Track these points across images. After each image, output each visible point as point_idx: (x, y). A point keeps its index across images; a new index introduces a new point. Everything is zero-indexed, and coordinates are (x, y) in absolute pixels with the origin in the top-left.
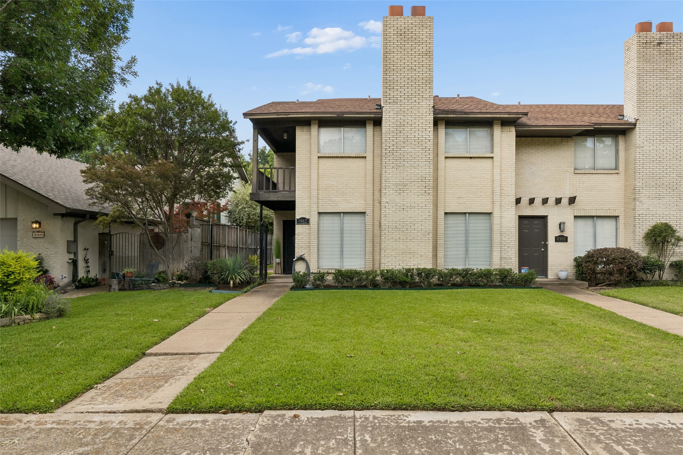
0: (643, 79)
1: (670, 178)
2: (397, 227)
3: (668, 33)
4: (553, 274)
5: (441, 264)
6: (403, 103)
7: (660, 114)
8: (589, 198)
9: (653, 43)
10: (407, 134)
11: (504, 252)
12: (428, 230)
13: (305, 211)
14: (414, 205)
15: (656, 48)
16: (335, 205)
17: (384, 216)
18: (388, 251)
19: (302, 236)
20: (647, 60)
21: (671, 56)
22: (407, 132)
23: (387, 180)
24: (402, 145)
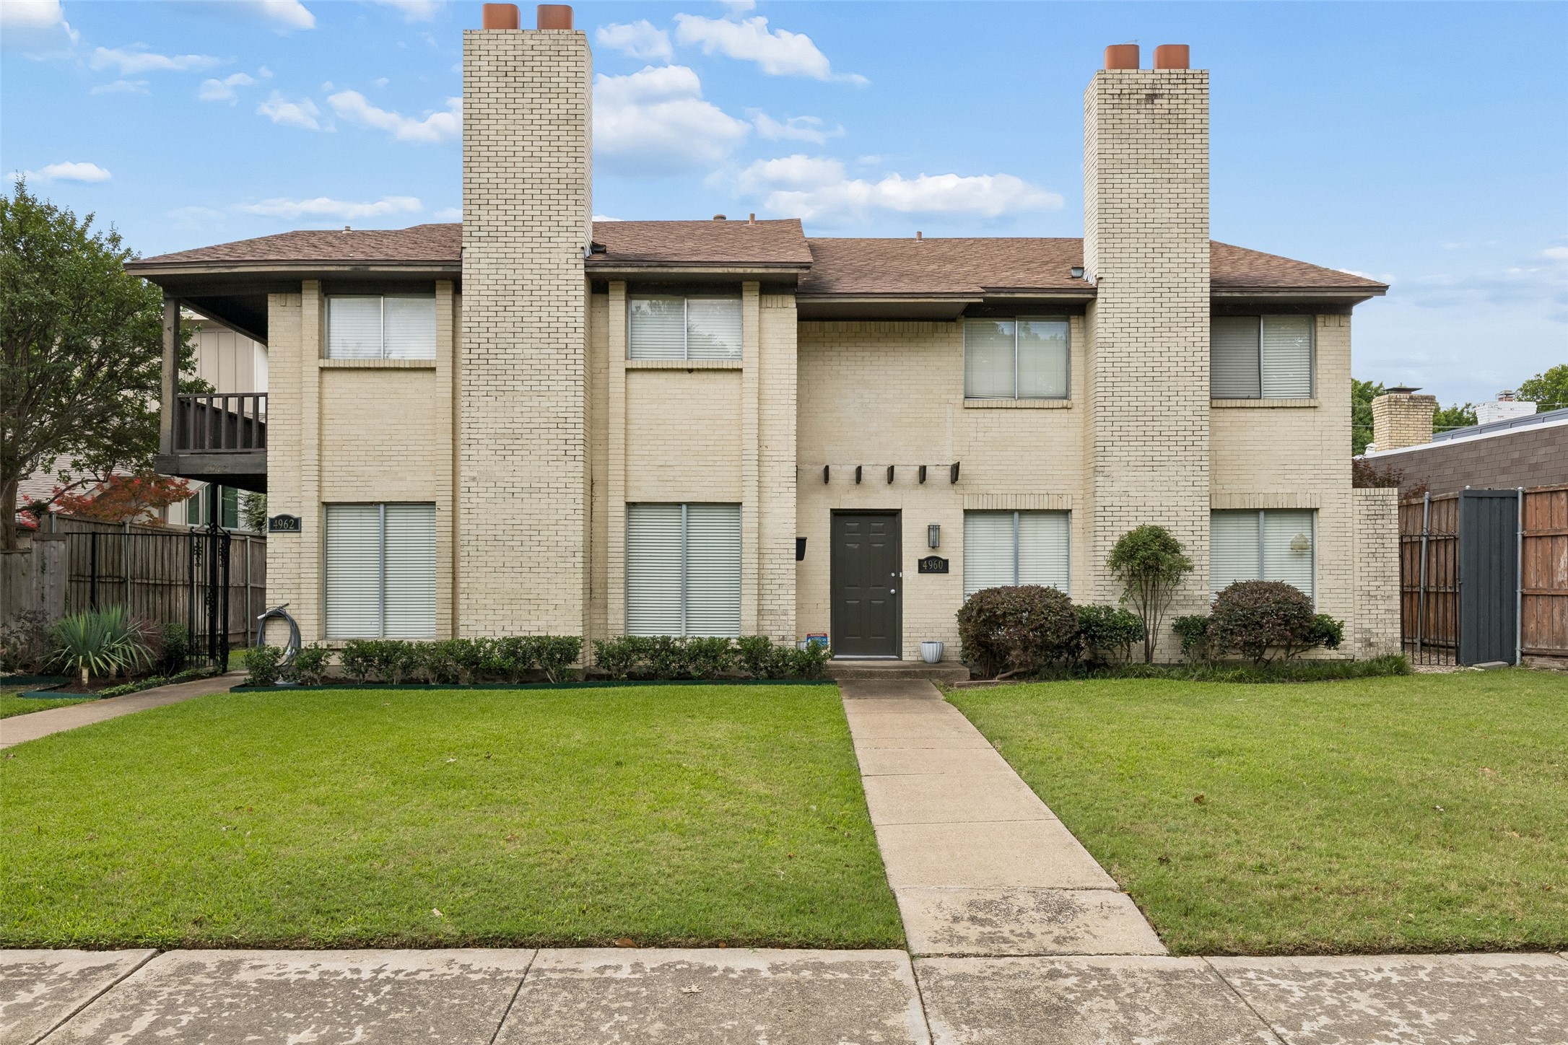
0: (1113, 181)
1: (1177, 418)
2: (497, 538)
3: (1172, 71)
4: (913, 649)
5: (616, 627)
6: (512, 240)
7: (1154, 265)
8: (1000, 467)
9: (1136, 96)
10: (522, 314)
11: (771, 597)
12: (572, 544)
13: (289, 499)
14: (539, 485)
15: (1143, 106)
16: (363, 484)
17: (467, 511)
18: (477, 596)
19: (284, 560)
20: (1121, 136)
21: (1180, 126)
22: (521, 309)
23: (472, 426)
24: (508, 340)
